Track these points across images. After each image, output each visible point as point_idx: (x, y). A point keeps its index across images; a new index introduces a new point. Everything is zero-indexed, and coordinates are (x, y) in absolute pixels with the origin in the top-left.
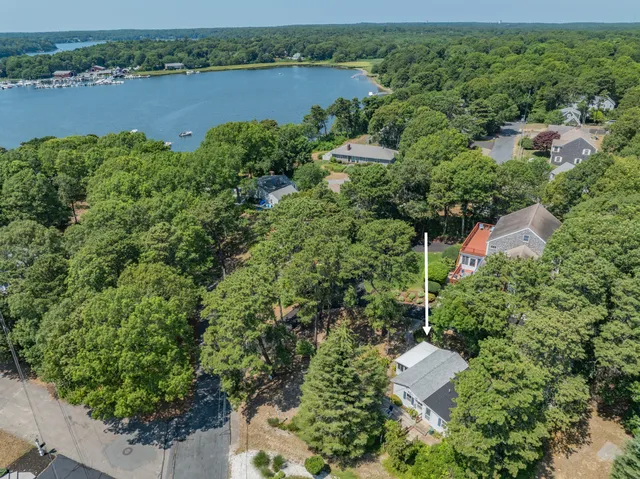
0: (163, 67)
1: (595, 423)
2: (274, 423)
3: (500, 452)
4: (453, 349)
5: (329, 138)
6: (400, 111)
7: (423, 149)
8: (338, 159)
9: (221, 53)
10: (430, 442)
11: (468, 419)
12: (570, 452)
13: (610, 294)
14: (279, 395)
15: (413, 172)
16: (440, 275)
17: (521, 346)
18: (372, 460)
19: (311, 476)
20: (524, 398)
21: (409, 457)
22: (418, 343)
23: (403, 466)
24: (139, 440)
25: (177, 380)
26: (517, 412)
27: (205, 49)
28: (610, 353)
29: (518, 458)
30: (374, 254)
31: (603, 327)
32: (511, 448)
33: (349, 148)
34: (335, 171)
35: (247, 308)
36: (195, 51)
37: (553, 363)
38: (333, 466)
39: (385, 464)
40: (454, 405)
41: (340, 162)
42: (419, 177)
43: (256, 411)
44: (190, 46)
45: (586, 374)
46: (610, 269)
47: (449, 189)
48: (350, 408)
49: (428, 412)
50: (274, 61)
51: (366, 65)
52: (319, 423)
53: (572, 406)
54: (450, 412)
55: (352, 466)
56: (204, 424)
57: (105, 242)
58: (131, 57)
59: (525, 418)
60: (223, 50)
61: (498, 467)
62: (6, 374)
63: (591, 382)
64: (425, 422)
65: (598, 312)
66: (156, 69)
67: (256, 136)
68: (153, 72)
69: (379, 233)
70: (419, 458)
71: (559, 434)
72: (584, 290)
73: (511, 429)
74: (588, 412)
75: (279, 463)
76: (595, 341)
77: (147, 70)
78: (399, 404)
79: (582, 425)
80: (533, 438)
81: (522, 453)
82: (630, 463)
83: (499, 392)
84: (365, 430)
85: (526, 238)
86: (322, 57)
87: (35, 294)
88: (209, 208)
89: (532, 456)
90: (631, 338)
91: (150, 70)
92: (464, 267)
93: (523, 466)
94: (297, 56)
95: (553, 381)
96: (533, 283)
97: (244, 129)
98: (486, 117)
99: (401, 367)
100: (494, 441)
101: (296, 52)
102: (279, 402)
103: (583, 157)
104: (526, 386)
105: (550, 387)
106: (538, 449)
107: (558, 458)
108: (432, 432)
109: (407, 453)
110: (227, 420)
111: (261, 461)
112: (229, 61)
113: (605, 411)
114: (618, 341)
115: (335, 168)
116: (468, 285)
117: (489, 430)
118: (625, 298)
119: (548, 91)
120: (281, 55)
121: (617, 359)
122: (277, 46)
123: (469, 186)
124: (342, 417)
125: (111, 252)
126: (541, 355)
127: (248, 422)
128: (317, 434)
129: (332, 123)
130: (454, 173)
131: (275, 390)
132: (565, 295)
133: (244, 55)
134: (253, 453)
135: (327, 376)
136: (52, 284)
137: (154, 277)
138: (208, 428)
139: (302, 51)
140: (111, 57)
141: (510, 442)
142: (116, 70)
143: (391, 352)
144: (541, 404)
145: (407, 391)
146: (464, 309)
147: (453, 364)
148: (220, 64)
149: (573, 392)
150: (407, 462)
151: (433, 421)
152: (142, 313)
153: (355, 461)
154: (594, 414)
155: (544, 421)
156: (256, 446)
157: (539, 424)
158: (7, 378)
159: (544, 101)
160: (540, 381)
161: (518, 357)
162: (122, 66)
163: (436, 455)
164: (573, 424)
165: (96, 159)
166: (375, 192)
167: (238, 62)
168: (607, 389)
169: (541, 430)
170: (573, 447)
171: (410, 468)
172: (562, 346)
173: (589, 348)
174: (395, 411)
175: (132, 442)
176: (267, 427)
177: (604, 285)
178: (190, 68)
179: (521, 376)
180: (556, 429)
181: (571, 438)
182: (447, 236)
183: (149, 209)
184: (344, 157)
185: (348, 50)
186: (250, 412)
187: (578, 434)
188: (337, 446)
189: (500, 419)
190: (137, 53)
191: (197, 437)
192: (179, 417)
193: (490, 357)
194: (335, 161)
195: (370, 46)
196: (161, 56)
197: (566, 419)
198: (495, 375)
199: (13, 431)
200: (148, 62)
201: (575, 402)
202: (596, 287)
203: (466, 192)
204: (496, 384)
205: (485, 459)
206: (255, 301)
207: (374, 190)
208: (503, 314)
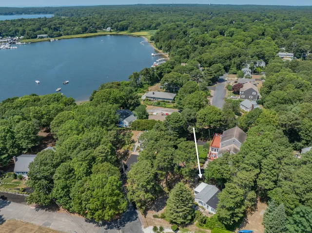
0: (36, 37)
1: (259, 204)
2: (155, 216)
3: (233, 215)
4: (212, 184)
5: (141, 86)
6: (175, 76)
7: (190, 100)
8: (149, 99)
9: (68, 28)
10: (209, 216)
11: (223, 207)
12: (252, 214)
13: (260, 165)
14: (153, 207)
15: (190, 115)
16: (204, 156)
17: (236, 183)
18: (192, 224)
19: (173, 232)
20: (238, 199)
21: (204, 222)
22: (200, 183)
23: (203, 224)
24: (108, 228)
25: (123, 205)
26: (237, 203)
27: (58, 26)
28: (261, 183)
29: (238, 216)
30: (185, 154)
31: (259, 175)
32: (235, 213)
33: (154, 94)
34: (149, 105)
35: (148, 178)
36: (53, 27)
37: (245, 188)
38: (179, 228)
39: (196, 224)
40: (218, 203)
41: (150, 100)
42: (192, 117)
43: (147, 213)
44: (49, 24)
45: (255, 190)
46: (260, 157)
47: (204, 121)
48: (185, 208)
49: (208, 207)
50: (96, 32)
51: (146, 35)
52: (175, 214)
53: (251, 200)
54: (216, 205)
55: (186, 227)
56: (130, 220)
57: (84, 156)
58: (17, 31)
59: (239, 205)
60: (68, 26)
61: (232, 220)
62: (46, 210)
63: (257, 192)
64: (207, 210)
65: (257, 171)
66: (32, 38)
67: (118, 96)
68: (31, 40)
69: (186, 147)
70: (207, 221)
71: (249, 209)
72: (253, 165)
73: (235, 208)
74: (257, 201)
75: (162, 229)
76: (257, 180)
77: (28, 39)
78: (197, 205)
79: (255, 205)
80: (241, 210)
81: (239, 215)
82: (267, 214)
83: (231, 198)
84: (189, 214)
85: (234, 141)
86: (123, 29)
87: (66, 179)
88: (112, 135)
89: (241, 215)
90: (267, 178)
91: (29, 38)
92: (212, 152)
93: (239, 219)
94: (109, 29)
95: (246, 193)
96: (238, 162)
97: (112, 93)
98: (211, 75)
99: (196, 192)
100: (231, 212)
101: (108, 27)
102: (154, 209)
103: (253, 95)
104: (239, 196)
105: (245, 195)
106: (243, 213)
107: (249, 216)
108: (210, 213)
109: (204, 220)
110: (137, 217)
111: (155, 229)
112: (72, 32)
113: (262, 200)
114: (263, 179)
115: (149, 103)
116: (217, 163)
117: (230, 209)
118: (265, 167)
119: (237, 60)
120: (100, 28)
121: (263, 185)
122: (98, 23)
123: (212, 121)
124: (183, 211)
125: (86, 160)
126: (242, 186)
127: (145, 217)
128: (175, 217)
129: (141, 78)
130: (205, 115)
131: (152, 205)
132: (248, 167)
133: (80, 29)
134: (152, 227)
135: (177, 198)
136: (71, 175)
137: (107, 169)
138: (131, 221)
139: (112, 26)
140: (5, 31)
141: (235, 212)
142: (9, 39)
143: (191, 187)
144: (243, 200)
145: (200, 200)
146: (217, 172)
147: (214, 189)
148: (68, 34)
149: (251, 196)
150: (204, 223)
151: (210, 209)
152: (110, 183)
153: (187, 225)
154: (259, 201)
155: (244, 205)
156: (151, 225)
157: (243, 206)
158: (47, 211)
159: (235, 65)
160: (242, 194)
161: (236, 187)
162: (13, 36)
163: (212, 220)
164: (252, 205)
165: (48, 111)
166: (177, 125)
167: (78, 33)
168: (262, 193)
169: (243, 208)
170: (253, 212)
171: (205, 225)
172: (247, 183)
173: (255, 182)
174: (196, 207)
175: (106, 229)
176: (152, 218)
177: (258, 163)
178: (52, 37)
179: (237, 193)
180: (247, 207)
181: (252, 210)
182: (203, 138)
183: (90, 139)
184: (152, 98)
185: (136, 26)
186: (145, 213)
187: (254, 208)
188: (182, 220)
189: (232, 205)
190: (20, 29)
191: (128, 225)
192: (120, 218)
193: (228, 189)
194: (148, 100)
195: (147, 23)
196: (34, 31)
197: (250, 204)
198: (230, 194)
199: (61, 230)
200: (28, 34)
201: (253, 198)
202: (256, 164)
203: (211, 123)
204: (231, 196)
205: (229, 217)
206: (150, 176)
207: (177, 124)
208: (229, 173)
